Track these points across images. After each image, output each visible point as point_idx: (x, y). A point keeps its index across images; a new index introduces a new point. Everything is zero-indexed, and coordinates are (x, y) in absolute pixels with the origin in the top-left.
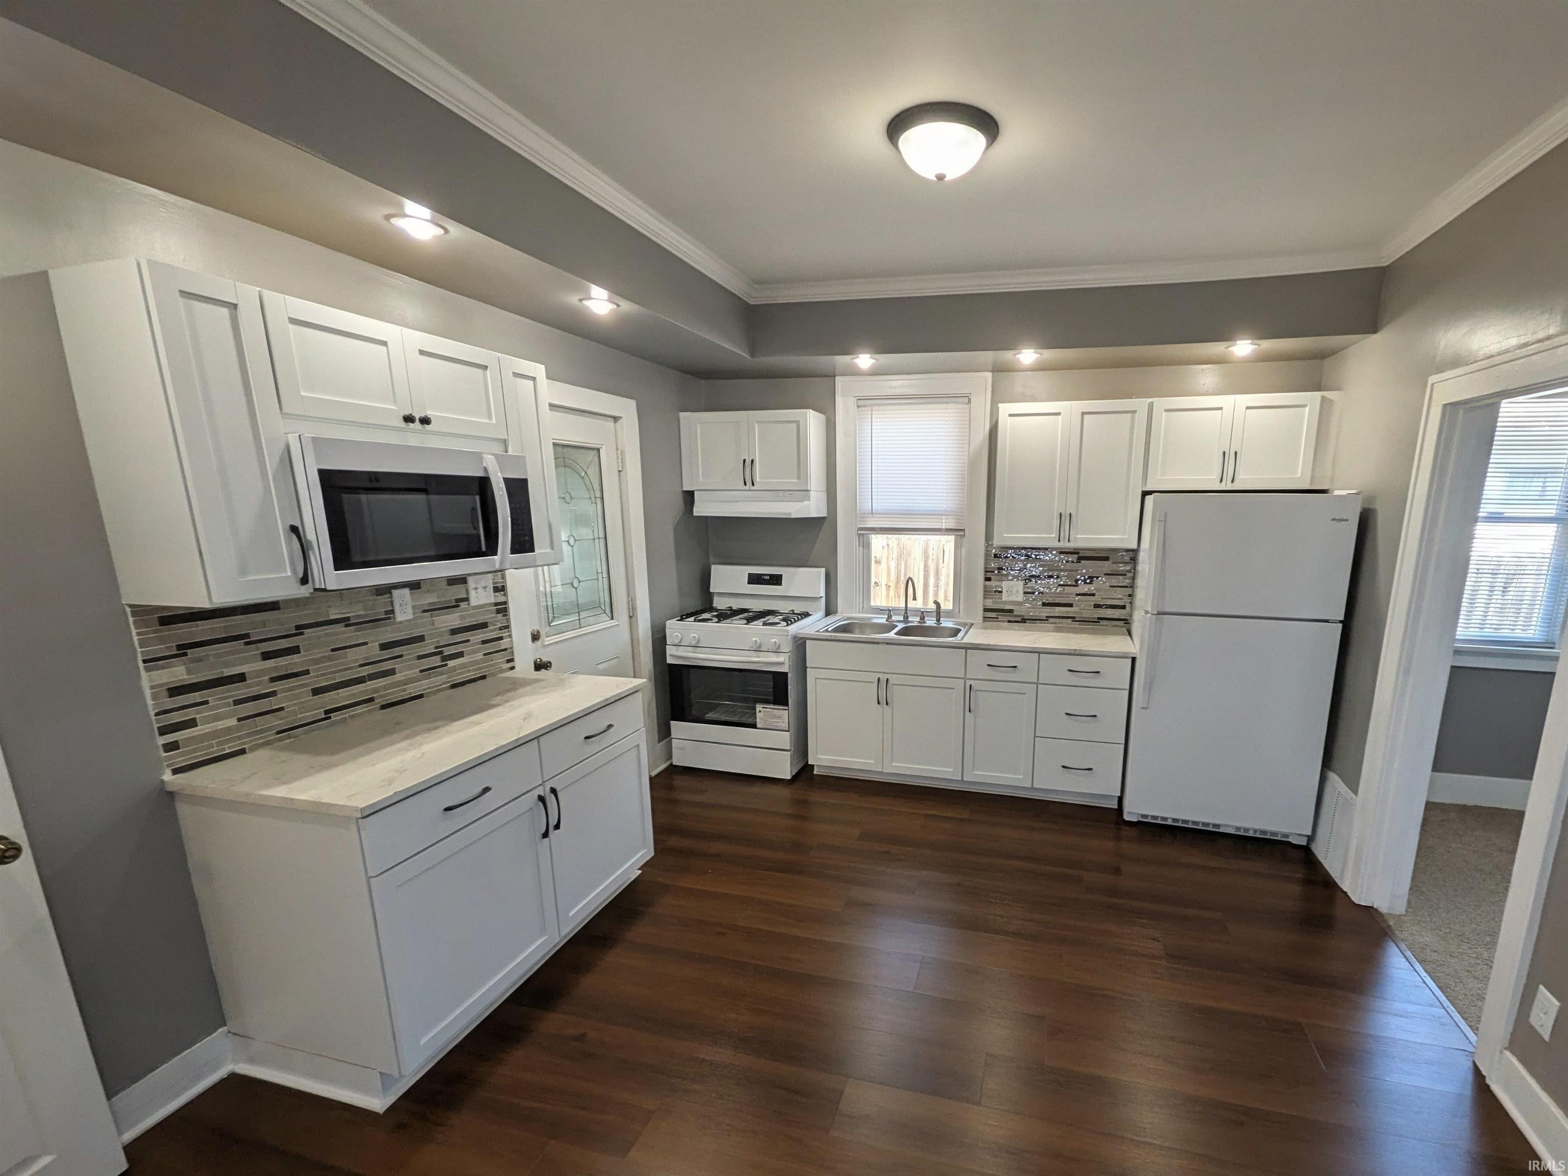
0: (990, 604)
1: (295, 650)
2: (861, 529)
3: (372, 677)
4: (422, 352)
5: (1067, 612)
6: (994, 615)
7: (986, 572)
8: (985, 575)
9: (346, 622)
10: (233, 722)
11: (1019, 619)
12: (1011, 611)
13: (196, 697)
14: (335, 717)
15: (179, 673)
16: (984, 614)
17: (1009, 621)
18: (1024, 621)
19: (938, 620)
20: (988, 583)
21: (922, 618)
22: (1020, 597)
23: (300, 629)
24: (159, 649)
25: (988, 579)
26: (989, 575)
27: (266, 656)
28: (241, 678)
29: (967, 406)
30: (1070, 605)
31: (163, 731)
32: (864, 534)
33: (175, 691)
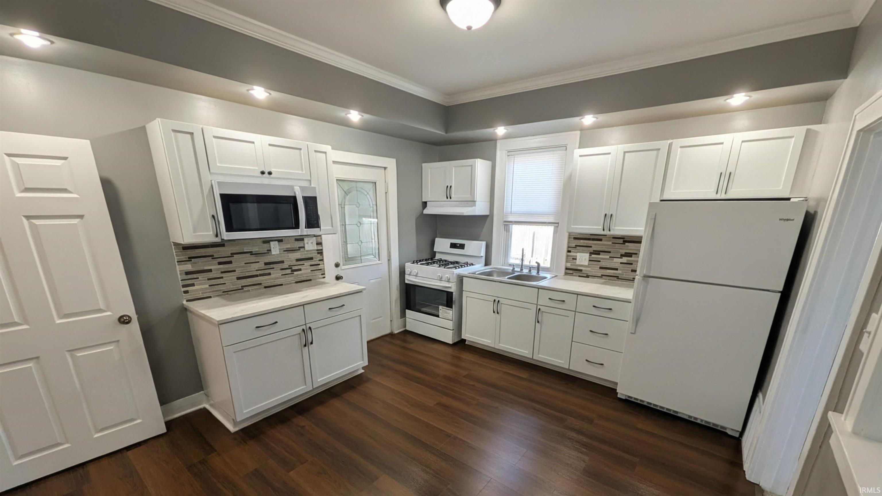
0: (569, 265)
1: (230, 262)
2: (505, 222)
3: (261, 275)
4: (270, 145)
5: (614, 273)
6: (571, 272)
7: (569, 247)
8: (568, 249)
9: (251, 253)
10: (207, 286)
11: (585, 275)
12: (581, 270)
13: (195, 276)
14: (246, 289)
15: (189, 267)
16: (565, 271)
17: (579, 276)
18: (588, 277)
19: (538, 272)
20: (569, 254)
21: (530, 271)
22: (586, 263)
23: (233, 254)
24: (183, 258)
25: (569, 251)
26: (570, 249)
27: (220, 263)
28: (210, 271)
29: (565, 152)
30: (617, 269)
31: (184, 286)
32: (507, 225)
33: (187, 273)
